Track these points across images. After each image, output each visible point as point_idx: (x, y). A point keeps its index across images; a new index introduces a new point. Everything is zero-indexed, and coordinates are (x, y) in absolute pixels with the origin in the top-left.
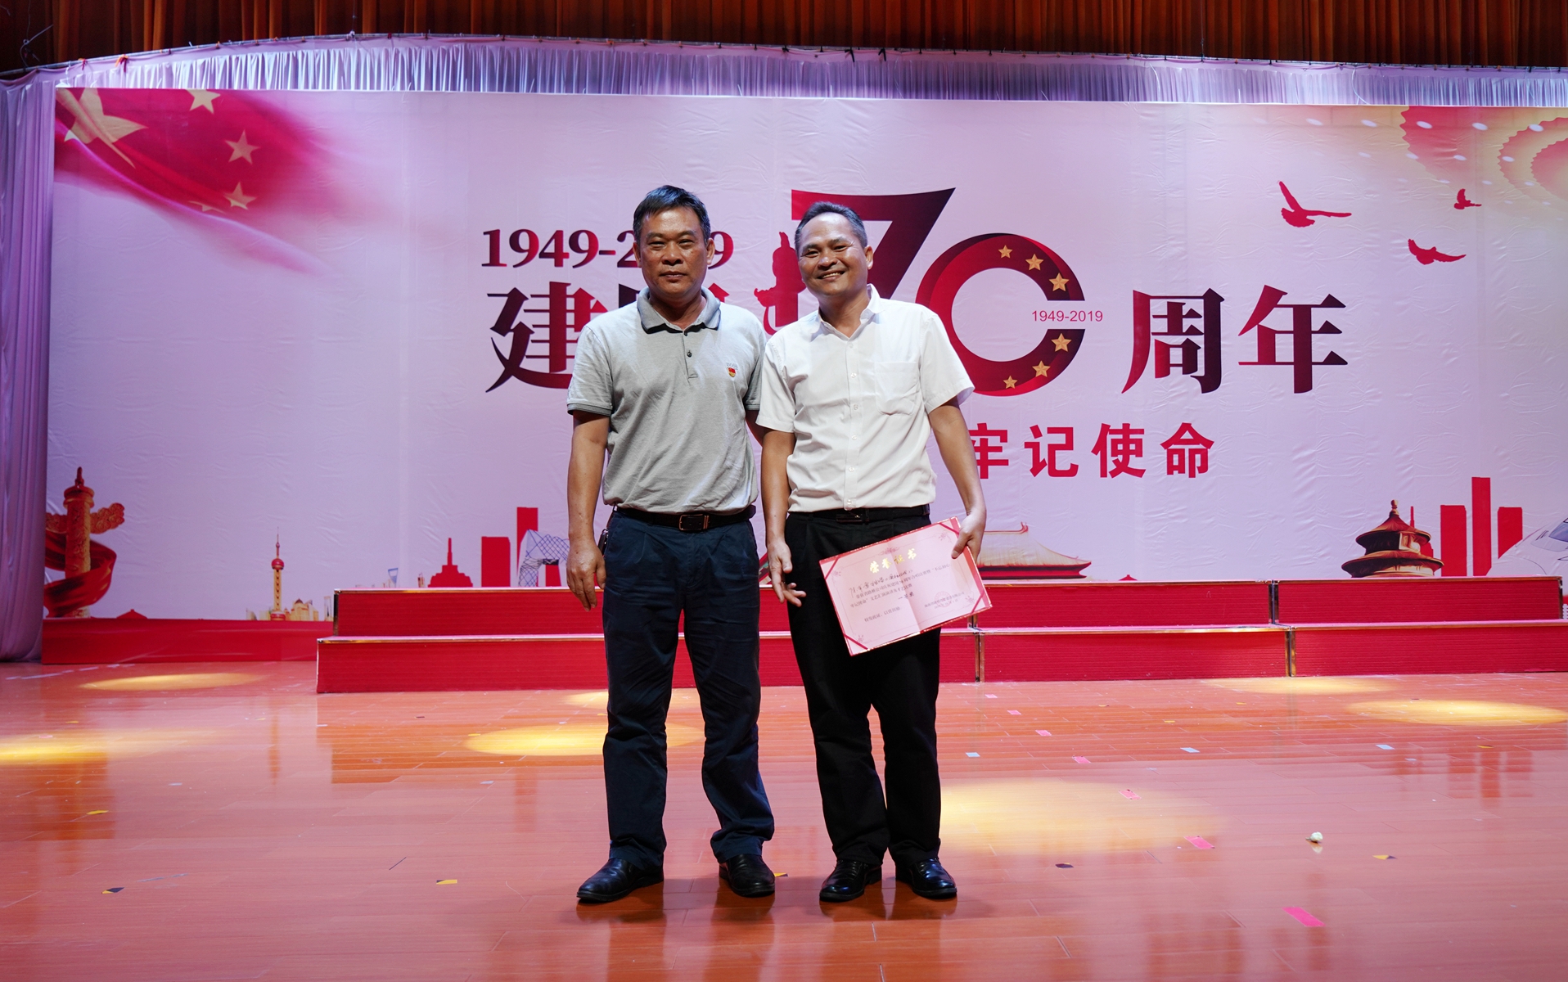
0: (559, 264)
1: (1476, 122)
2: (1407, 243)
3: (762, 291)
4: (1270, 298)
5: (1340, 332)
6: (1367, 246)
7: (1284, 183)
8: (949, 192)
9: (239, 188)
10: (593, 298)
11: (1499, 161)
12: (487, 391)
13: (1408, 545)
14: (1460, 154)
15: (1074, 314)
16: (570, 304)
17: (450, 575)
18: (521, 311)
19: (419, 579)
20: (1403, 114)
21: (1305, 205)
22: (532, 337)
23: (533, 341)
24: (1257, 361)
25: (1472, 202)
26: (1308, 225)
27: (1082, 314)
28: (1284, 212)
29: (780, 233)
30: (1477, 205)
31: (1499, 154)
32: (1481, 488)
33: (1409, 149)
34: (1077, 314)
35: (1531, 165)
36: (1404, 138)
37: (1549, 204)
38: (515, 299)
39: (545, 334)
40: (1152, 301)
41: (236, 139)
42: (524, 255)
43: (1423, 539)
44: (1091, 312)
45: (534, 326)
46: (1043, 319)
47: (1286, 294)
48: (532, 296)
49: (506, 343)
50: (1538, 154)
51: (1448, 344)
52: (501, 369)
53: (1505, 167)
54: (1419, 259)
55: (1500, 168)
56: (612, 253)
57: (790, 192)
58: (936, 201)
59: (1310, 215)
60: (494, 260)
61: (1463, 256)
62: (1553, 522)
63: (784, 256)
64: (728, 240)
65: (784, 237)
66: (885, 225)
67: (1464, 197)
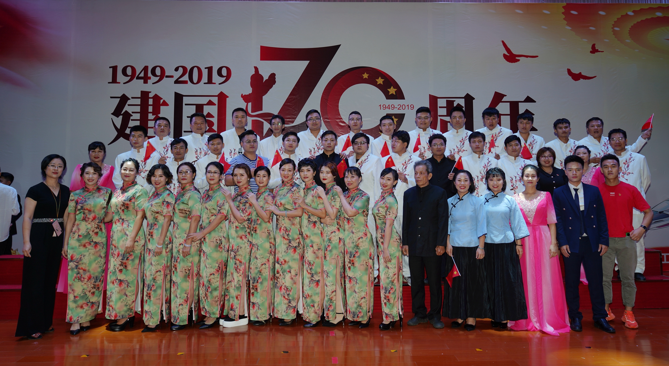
0: (146, 82)
1: (600, 11)
2: (567, 70)
3: (245, 95)
4: (498, 98)
6: (546, 72)
7: (504, 41)
8: (339, 46)
10: (162, 99)
11: (612, 30)
14: (593, 27)
15: (400, 106)
16: (151, 102)
18: (127, 105)
20: (563, 7)
21: (515, 52)
22: (131, 118)
23: (132, 120)
25: (599, 50)
26: (517, 62)
27: (404, 106)
28: (504, 55)
29: (254, 67)
30: (602, 52)
31: (612, 26)
33: (567, 24)
34: (401, 107)
35: (629, 32)
36: (564, 19)
37: (638, 51)
38: (124, 99)
39: (137, 116)
40: (438, 100)
42: (129, 78)
44: (408, 105)
45: (133, 113)
46: (384, 108)
47: (506, 96)
48: (132, 98)
49: (118, 121)
50: (632, 26)
52: (115, 133)
53: (615, 33)
54: (573, 78)
55: (613, 33)
56: (172, 77)
57: (259, 47)
58: (332, 51)
59: (517, 57)
60: (114, 80)
61: (595, 77)
63: (256, 78)
64: (229, 71)
65: (256, 69)
66: (306, 63)
67: (595, 47)
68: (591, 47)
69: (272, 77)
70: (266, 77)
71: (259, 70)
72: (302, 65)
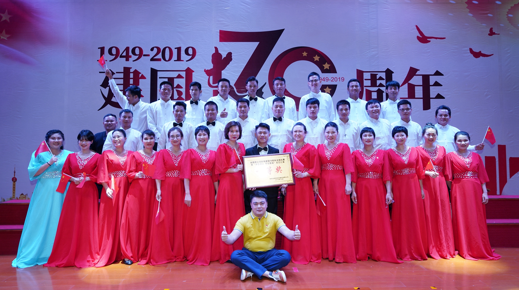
0: (127, 60)
1: (496, 1)
2: (469, 49)
3: (207, 70)
4: (413, 72)
5: (442, 85)
6: (453, 51)
7: (418, 26)
8: (283, 30)
9: (4, 32)
10: (141, 73)
11: (507, 16)
12: (98, 110)
14: (490, 14)
15: (333, 78)
16: (132, 76)
21: (426, 35)
24: (407, 97)
25: (496, 33)
26: (428, 42)
27: (336, 78)
28: (418, 37)
29: (215, 47)
30: (498, 34)
31: (507, 13)
32: (502, 149)
33: (469, 12)
34: (334, 79)
36: (467, 7)
40: (364, 73)
41: (4, 13)
42: (114, 57)
44: (339, 78)
47: (419, 70)
48: (117, 73)
49: (106, 91)
51: (487, 90)
52: (104, 101)
53: (509, 19)
54: (474, 56)
55: (507, 19)
56: (148, 55)
57: (219, 31)
58: (277, 34)
59: (428, 39)
61: (492, 55)
63: (216, 56)
64: (194, 50)
65: (216, 48)
66: (256, 44)
67: (492, 31)
68: (489, 30)
69: (229, 55)
70: (224, 55)
71: (218, 49)
72: (253, 46)
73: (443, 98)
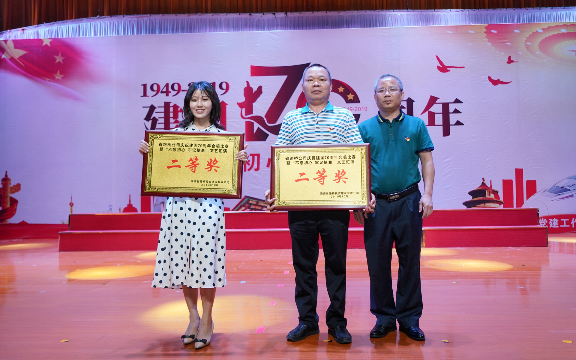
0: (167, 95)
1: (515, 29)
2: (488, 77)
3: (240, 103)
4: (433, 100)
5: (461, 113)
6: (471, 79)
7: (438, 56)
9: (58, 72)
10: (179, 107)
11: (525, 44)
13: (489, 195)
14: (509, 42)
15: (356, 108)
16: (171, 109)
17: (130, 208)
18: (154, 112)
19: (119, 209)
20: (486, 28)
21: (446, 64)
22: (158, 122)
25: (514, 61)
26: (448, 72)
27: (359, 108)
28: (438, 67)
29: (246, 81)
30: (516, 62)
31: (525, 42)
32: (519, 173)
33: (488, 41)
35: (538, 45)
36: (486, 37)
37: (546, 60)
38: (152, 108)
39: (162, 120)
41: (57, 55)
42: (155, 92)
43: (496, 193)
44: (363, 108)
45: (159, 118)
47: (439, 98)
48: (158, 107)
49: (149, 124)
50: (541, 41)
51: (505, 116)
53: (527, 47)
54: (492, 83)
55: (525, 47)
57: (250, 66)
59: (448, 68)
60: (145, 95)
61: (511, 82)
62: (549, 185)
63: (248, 89)
64: (227, 85)
65: (248, 83)
66: (285, 77)
67: (511, 59)
69: (260, 88)
70: (255, 89)
71: (250, 84)
72: (281, 80)
73: (463, 124)
